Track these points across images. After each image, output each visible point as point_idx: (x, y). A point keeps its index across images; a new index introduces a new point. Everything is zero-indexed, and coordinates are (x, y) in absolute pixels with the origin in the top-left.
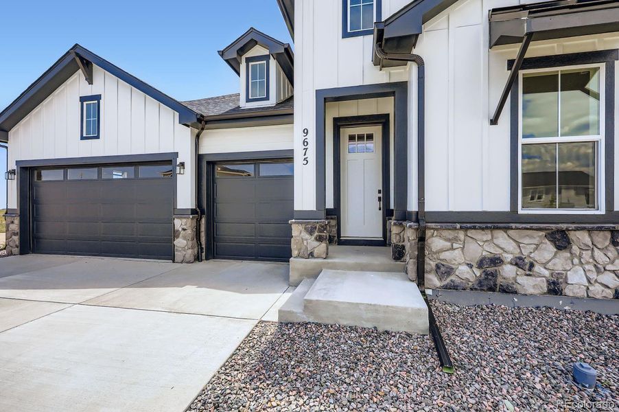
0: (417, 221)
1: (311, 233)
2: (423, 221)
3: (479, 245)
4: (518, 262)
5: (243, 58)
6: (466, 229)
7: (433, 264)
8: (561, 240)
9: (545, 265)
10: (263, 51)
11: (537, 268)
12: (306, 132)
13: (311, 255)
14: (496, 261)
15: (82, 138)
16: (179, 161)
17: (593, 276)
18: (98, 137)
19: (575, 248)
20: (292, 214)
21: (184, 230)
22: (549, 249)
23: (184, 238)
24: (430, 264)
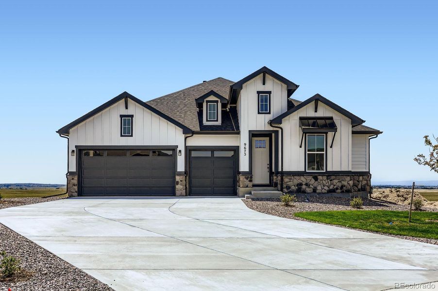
0: (281, 174)
1: (247, 179)
2: (283, 174)
3: (297, 180)
4: (306, 184)
5: (205, 100)
6: (294, 176)
7: (285, 186)
8: (316, 179)
9: (312, 185)
10: (215, 99)
11: (311, 186)
12: (245, 144)
13: (247, 186)
14: (301, 184)
15: (122, 136)
16: (178, 149)
17: (323, 187)
18: (132, 136)
19: (319, 180)
20: (239, 173)
21: (181, 181)
22: (313, 181)
23: (181, 185)
24: (284, 186)
